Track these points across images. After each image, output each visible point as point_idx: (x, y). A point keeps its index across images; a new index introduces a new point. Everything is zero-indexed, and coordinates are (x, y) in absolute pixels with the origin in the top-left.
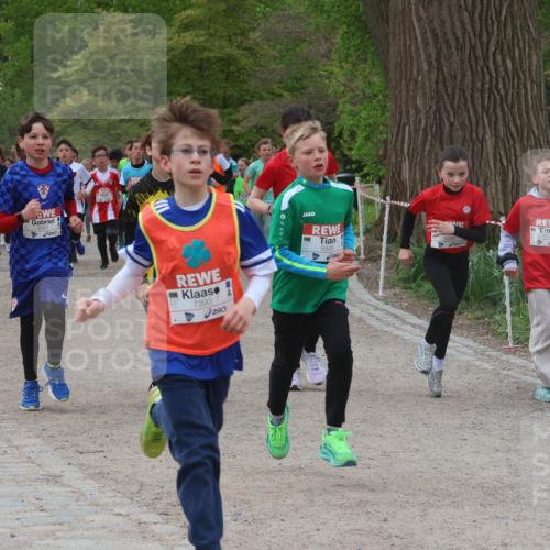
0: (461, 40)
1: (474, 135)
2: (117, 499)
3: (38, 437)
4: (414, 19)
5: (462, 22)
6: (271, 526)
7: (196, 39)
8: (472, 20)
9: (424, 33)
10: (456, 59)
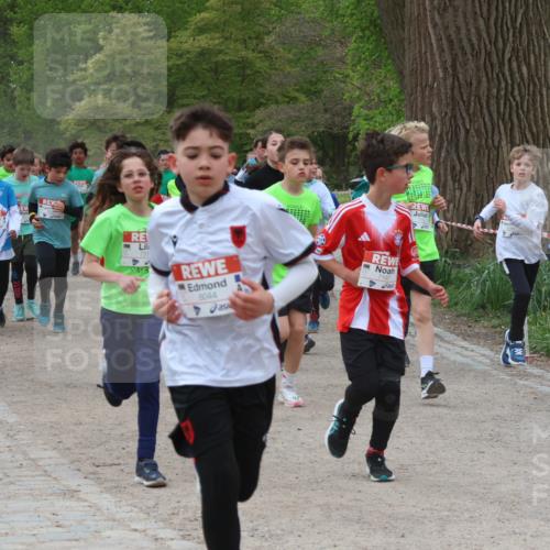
0: (476, 47)
1: (490, 141)
2: (133, 514)
3: (55, 449)
4: (429, 25)
5: (477, 29)
6: (287, 542)
7: (211, 42)
8: (488, 27)
9: (439, 40)
10: (471, 65)
